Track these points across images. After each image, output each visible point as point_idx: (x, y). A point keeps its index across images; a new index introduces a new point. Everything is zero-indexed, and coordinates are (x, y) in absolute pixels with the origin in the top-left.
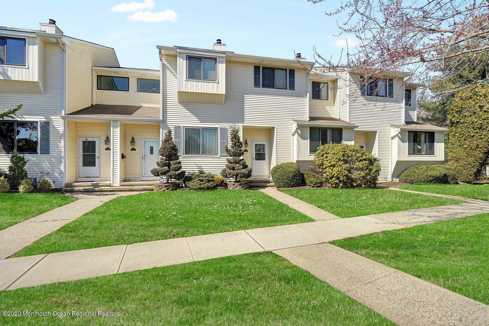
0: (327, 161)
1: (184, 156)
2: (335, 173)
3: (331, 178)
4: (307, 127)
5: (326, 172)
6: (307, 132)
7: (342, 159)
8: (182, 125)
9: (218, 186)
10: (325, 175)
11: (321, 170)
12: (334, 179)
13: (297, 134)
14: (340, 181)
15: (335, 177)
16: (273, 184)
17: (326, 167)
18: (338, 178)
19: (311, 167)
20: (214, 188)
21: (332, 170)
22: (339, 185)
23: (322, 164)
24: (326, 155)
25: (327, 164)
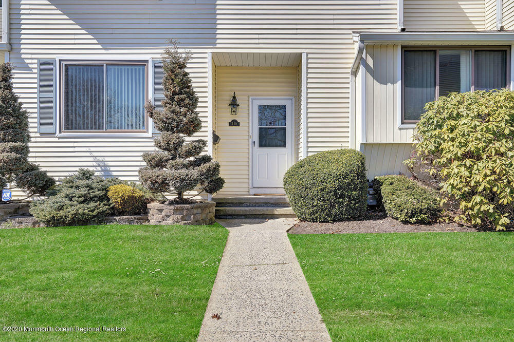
0: (453, 140)
1: (63, 134)
2: (479, 178)
3: (467, 196)
4: (395, 46)
5: (448, 176)
6: (395, 61)
7: (507, 132)
8: (58, 57)
9: (113, 214)
10: (445, 187)
11: (432, 171)
12: (478, 198)
13: (362, 69)
14: (501, 209)
15: (480, 194)
16: (289, 210)
17: (450, 161)
18: (492, 197)
19: (405, 162)
20: (101, 218)
21: (470, 168)
22: (496, 222)
23: (438, 151)
24: (453, 122)
25: (451, 149)
